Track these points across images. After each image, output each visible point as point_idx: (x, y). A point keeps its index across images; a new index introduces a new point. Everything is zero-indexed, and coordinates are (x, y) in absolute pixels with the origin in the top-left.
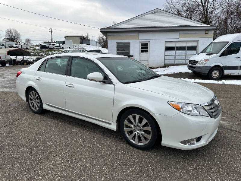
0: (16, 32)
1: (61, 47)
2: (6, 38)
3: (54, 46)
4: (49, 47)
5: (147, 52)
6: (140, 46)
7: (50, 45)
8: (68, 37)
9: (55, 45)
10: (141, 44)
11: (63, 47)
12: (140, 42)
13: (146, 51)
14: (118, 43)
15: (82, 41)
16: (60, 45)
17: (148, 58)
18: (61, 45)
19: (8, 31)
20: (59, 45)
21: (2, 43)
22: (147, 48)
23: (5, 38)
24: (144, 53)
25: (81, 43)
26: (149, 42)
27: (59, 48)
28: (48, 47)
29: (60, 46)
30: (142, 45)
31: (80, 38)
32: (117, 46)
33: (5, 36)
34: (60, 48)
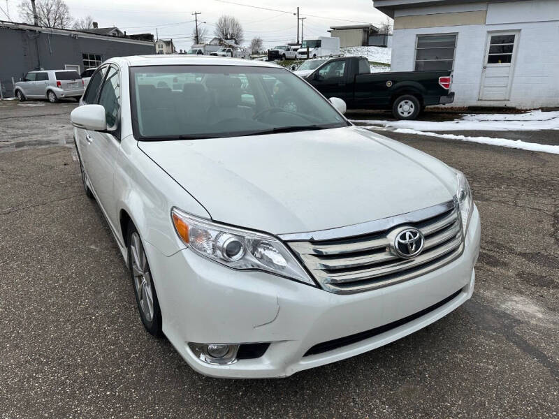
0: (234, 24)
1: (311, 56)
2: (217, 37)
3: (296, 53)
4: (286, 55)
5: (510, 62)
6: (489, 45)
7: (288, 50)
8: (335, 30)
9: (299, 51)
10: (492, 37)
11: (315, 55)
12: (489, 32)
13: (507, 59)
14: (420, 37)
15: (368, 39)
16: (308, 50)
17: (510, 78)
18: (310, 49)
19: (221, 22)
20: (305, 50)
21: (198, 49)
22: (510, 49)
23: (215, 38)
24: (500, 64)
25: (365, 44)
26: (520, 30)
27: (305, 56)
28: (284, 54)
29: (307, 53)
30: (494, 40)
31: (365, 31)
32: (419, 45)
33: (215, 33)
34: (308, 56)
